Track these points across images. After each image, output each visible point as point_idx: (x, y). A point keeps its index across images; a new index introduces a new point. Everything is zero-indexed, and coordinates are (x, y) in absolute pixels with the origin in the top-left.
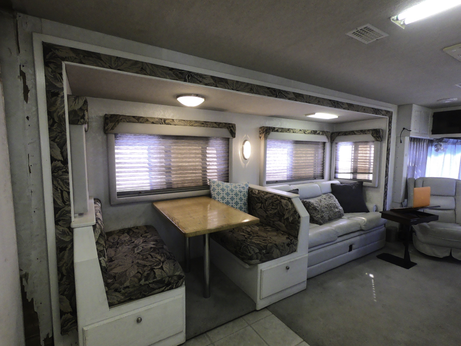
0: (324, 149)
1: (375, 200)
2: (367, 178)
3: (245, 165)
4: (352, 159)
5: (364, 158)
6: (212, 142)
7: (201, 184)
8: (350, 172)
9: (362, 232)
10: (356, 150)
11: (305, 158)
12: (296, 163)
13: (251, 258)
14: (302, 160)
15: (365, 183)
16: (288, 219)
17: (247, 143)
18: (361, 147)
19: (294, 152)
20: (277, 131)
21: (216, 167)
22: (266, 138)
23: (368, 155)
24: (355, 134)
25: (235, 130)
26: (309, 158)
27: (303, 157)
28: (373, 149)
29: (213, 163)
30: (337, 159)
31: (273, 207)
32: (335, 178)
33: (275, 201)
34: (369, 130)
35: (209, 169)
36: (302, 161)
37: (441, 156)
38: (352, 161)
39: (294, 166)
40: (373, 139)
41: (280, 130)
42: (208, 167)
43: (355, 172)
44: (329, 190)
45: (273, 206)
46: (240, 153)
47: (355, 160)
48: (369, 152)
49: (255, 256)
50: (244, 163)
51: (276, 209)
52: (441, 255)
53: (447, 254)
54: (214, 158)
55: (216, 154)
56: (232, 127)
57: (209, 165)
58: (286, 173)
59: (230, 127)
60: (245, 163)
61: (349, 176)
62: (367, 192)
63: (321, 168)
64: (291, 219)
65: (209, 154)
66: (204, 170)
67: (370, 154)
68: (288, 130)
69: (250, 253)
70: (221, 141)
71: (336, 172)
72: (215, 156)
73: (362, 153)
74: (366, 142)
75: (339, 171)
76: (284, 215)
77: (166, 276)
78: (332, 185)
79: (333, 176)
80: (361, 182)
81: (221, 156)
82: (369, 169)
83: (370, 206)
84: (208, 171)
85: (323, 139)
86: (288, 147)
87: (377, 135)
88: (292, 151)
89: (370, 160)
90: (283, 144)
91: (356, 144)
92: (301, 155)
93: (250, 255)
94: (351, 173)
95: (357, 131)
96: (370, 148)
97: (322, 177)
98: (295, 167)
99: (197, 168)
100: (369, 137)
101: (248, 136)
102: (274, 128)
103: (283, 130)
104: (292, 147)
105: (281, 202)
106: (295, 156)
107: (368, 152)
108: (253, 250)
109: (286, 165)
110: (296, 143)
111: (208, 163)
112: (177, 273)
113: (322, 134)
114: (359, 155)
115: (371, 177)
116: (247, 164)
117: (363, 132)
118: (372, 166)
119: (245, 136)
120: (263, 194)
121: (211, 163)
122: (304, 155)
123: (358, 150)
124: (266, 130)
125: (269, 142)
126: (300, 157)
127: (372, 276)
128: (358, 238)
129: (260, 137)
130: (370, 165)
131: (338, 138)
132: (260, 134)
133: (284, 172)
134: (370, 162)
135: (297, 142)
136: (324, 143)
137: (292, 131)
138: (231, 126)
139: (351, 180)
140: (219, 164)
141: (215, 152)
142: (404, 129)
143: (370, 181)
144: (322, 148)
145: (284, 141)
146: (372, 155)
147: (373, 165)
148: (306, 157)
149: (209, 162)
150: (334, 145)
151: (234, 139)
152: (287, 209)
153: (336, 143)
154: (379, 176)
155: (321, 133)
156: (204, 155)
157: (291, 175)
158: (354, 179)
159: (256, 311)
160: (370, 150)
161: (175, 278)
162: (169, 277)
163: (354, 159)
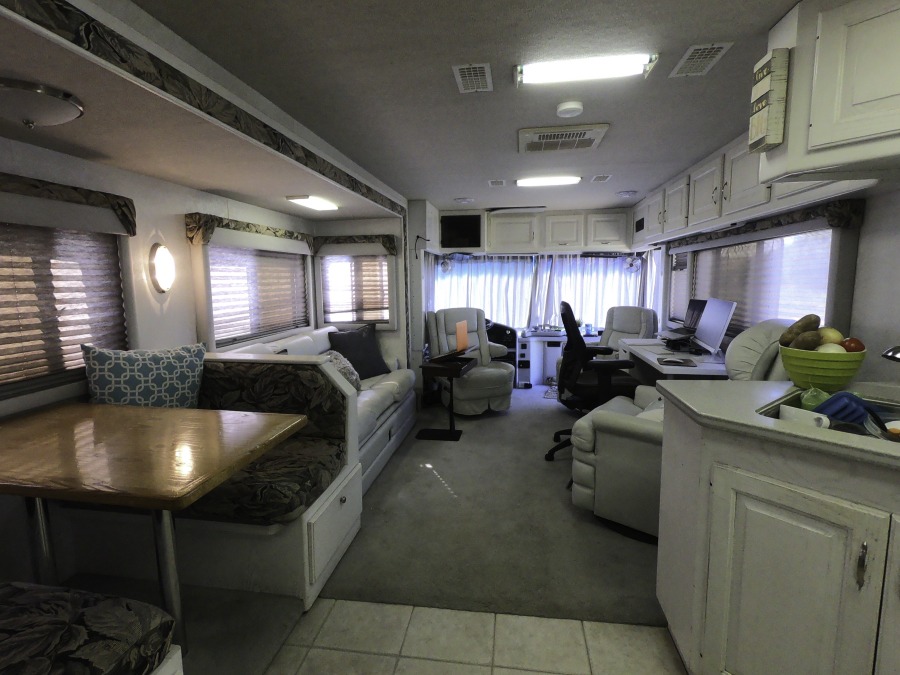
0: (304, 269)
1: (394, 350)
2: (379, 318)
3: (162, 309)
4: (352, 286)
5: (372, 283)
6: (66, 243)
7: (42, 369)
8: (351, 308)
9: (397, 405)
10: (358, 270)
11: (277, 287)
12: (263, 297)
13: (291, 508)
14: (273, 291)
15: (378, 326)
16: (319, 407)
17: (161, 251)
18: (366, 266)
19: (259, 274)
20: (227, 226)
21: (86, 317)
22: (206, 240)
23: (378, 278)
24: (355, 242)
25: (133, 214)
26: (283, 287)
27: (274, 284)
28: (385, 268)
29: (75, 306)
30: (325, 288)
31: (276, 392)
32: (327, 323)
33: (282, 378)
34: (377, 237)
35: (65, 324)
36: (273, 293)
37: (448, 279)
38: (352, 290)
39: (260, 303)
40: (383, 250)
41: (233, 225)
42: (60, 319)
43: (359, 308)
44: (327, 344)
45: (276, 388)
46: (145, 276)
47: (358, 287)
48: (380, 273)
49: (297, 500)
50: (158, 301)
51: (286, 393)
52: (480, 411)
53: (486, 408)
54: (78, 290)
55: (83, 279)
56: (126, 205)
57: (63, 312)
58: (248, 321)
59: (120, 206)
60: (161, 302)
61: (350, 317)
62: (381, 341)
63: (303, 305)
64: (327, 406)
65: (59, 278)
66: (50, 326)
67: (382, 276)
68: (247, 226)
69: (286, 496)
70: (91, 243)
71: (326, 312)
72: (80, 284)
73: (369, 276)
74: (374, 257)
75: (332, 310)
76: (310, 401)
77: (127, 647)
78: (331, 335)
79: (321, 321)
80: (372, 324)
81: (96, 284)
82: (382, 303)
83: (390, 361)
84: (62, 329)
85: (302, 248)
86: (248, 263)
87: (390, 245)
88: (256, 273)
89: (382, 286)
90: (239, 257)
91: (357, 259)
92: (271, 281)
93: (287, 501)
94: (353, 311)
95: (360, 237)
96: (381, 266)
97: (307, 323)
98: (263, 306)
99: (25, 322)
100: (379, 248)
101: (160, 233)
102: (221, 219)
103: (238, 226)
104: (255, 264)
105: (298, 376)
106: (260, 282)
107: (378, 273)
108: (290, 489)
109: (247, 302)
110: (261, 256)
111: (59, 307)
112: (156, 622)
113: (302, 240)
114: (365, 278)
115: (386, 315)
116: (166, 305)
117: (369, 239)
118: (387, 296)
119: (154, 232)
120: (243, 368)
121: (68, 307)
122: (276, 281)
123: (362, 270)
124: (206, 222)
125: (213, 253)
126: (269, 284)
127: (429, 466)
128: (395, 415)
129: (191, 239)
130: (383, 295)
131: (325, 248)
132: (191, 230)
133: (245, 318)
134: (382, 291)
135: (262, 253)
136: (304, 257)
137: (254, 229)
138: (122, 203)
139: (353, 322)
140: (95, 309)
141: (79, 273)
142: (418, 237)
143: (386, 322)
144: (301, 267)
145: (238, 249)
146: (386, 278)
147: (389, 294)
148: (278, 284)
149: (62, 301)
150: (317, 260)
151: (131, 240)
152: (315, 389)
153: (322, 258)
154: (398, 311)
155: (300, 237)
156: (44, 285)
157: (258, 322)
158: (360, 320)
159: (305, 613)
160: (381, 271)
161: (155, 638)
162: (138, 645)
163: (356, 285)
